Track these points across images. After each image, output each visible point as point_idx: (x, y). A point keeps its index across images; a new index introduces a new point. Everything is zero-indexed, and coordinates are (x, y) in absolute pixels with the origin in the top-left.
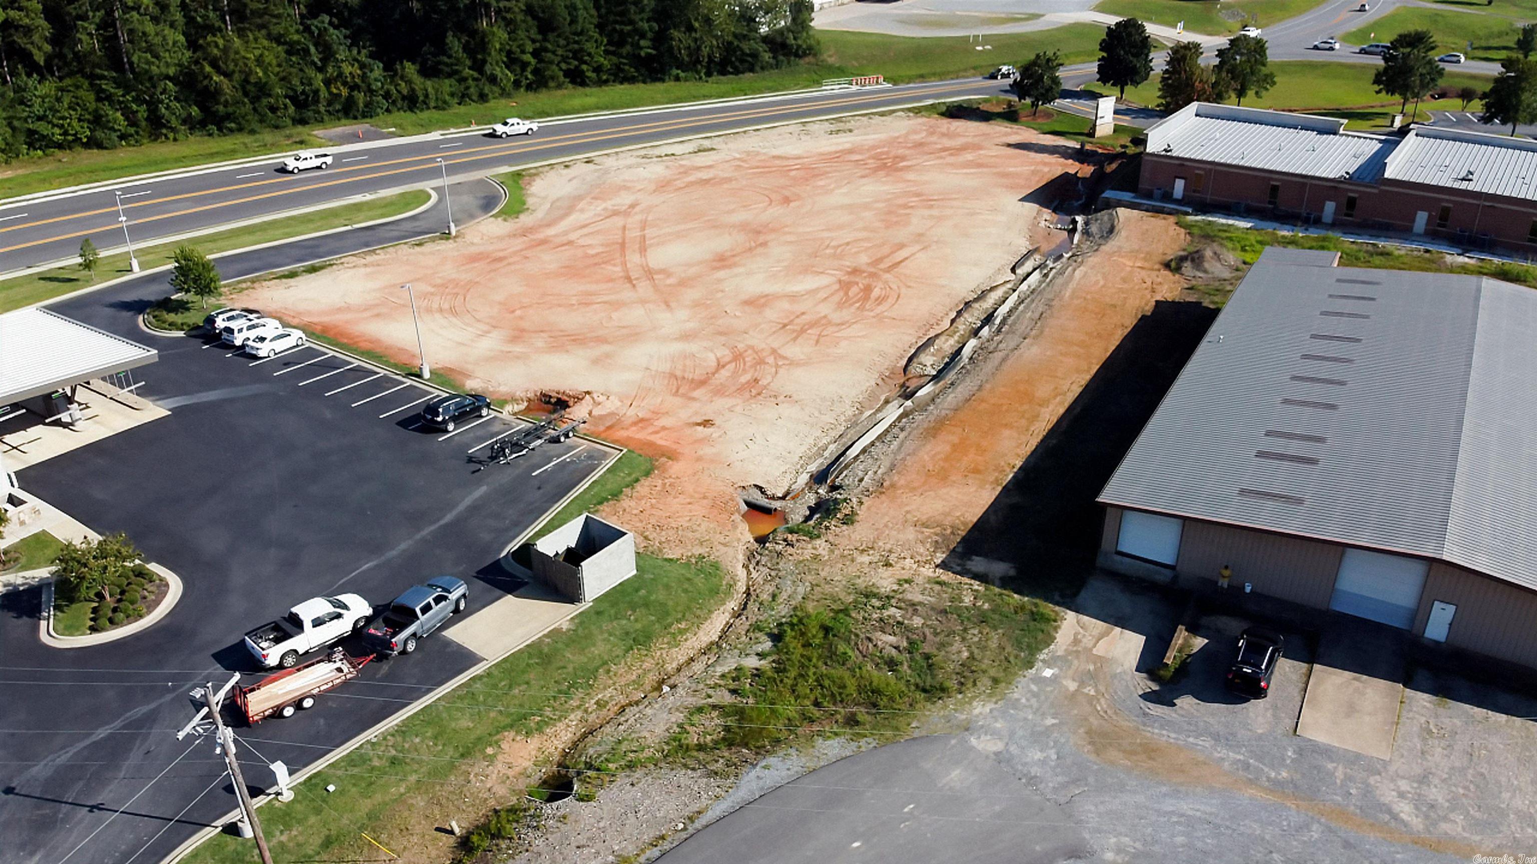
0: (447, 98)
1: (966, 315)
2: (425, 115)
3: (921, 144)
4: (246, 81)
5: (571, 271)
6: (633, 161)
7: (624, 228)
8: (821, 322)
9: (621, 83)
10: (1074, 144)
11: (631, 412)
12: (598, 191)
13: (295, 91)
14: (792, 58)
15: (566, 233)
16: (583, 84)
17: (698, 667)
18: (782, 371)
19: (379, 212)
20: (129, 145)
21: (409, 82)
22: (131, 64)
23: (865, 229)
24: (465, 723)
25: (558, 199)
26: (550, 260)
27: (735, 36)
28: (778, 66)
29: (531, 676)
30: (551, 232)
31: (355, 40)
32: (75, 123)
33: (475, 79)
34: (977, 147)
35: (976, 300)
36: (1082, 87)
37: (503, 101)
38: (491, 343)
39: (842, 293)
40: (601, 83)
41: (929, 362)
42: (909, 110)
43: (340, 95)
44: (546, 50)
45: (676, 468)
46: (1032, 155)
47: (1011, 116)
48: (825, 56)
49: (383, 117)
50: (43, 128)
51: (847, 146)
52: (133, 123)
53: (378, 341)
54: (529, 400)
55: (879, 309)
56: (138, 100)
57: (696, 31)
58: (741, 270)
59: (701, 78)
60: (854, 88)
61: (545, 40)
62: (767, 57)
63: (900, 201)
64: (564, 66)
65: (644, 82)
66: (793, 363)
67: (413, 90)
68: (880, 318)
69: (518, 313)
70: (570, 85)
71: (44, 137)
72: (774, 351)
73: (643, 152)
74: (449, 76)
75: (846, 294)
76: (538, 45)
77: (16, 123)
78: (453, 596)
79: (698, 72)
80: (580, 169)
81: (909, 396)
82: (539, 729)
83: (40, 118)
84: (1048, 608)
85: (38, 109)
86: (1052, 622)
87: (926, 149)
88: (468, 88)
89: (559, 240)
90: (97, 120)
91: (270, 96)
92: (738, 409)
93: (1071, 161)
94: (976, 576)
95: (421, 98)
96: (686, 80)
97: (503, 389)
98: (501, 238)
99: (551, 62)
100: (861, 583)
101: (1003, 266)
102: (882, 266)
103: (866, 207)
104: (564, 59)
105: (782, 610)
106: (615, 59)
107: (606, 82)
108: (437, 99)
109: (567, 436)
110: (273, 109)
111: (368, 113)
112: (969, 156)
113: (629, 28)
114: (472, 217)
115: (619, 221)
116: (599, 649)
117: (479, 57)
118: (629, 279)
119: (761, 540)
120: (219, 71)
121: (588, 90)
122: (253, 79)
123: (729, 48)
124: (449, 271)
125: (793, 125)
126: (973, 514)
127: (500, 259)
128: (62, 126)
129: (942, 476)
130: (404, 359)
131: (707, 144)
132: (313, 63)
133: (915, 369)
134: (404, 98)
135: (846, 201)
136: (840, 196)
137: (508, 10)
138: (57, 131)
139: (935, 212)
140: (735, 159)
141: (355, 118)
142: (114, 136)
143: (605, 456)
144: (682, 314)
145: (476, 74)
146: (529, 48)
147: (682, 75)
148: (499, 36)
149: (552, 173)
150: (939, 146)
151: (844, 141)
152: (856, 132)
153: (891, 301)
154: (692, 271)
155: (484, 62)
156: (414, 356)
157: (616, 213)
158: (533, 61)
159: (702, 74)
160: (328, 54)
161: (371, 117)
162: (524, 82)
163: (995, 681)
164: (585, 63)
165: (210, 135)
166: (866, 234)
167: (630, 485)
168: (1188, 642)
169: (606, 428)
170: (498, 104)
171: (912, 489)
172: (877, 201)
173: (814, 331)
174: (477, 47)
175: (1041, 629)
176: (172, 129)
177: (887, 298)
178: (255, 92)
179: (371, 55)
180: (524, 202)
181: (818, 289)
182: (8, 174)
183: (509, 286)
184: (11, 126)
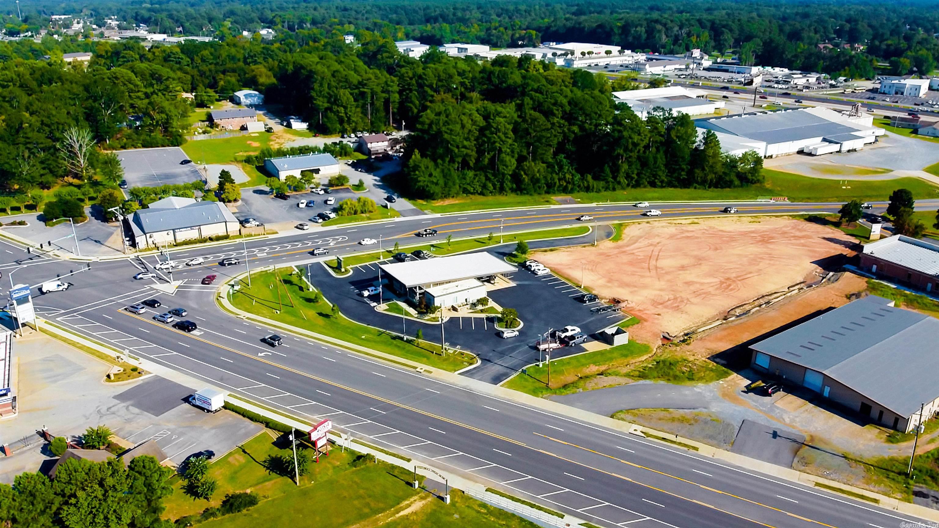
0: (601, 188)
1: (761, 300)
2: (591, 194)
3: (785, 233)
4: (533, 177)
5: (631, 263)
6: (664, 224)
7: (653, 251)
8: (708, 293)
9: (671, 187)
10: (855, 241)
11: (638, 308)
12: (648, 235)
13: (548, 182)
14: (749, 184)
15: (632, 250)
16: (655, 187)
17: (637, 364)
18: (687, 305)
19: (572, 233)
20: (492, 195)
21: (588, 182)
22: (498, 168)
23: (740, 264)
24: (583, 360)
25: (633, 236)
26: (625, 258)
27: (724, 173)
28: (742, 186)
29: (599, 356)
30: (628, 249)
31: (571, 164)
32: (478, 187)
33: (612, 182)
34: (810, 237)
35: (767, 295)
36: (882, 214)
37: (622, 191)
38: (602, 282)
39: (719, 285)
40: (662, 187)
41: (738, 311)
42: (790, 216)
43: (562, 185)
44: (642, 173)
45: (645, 324)
46: (831, 244)
47: (837, 225)
48: (766, 185)
49: (576, 194)
50: (469, 188)
51: (754, 229)
52: (495, 189)
53: (569, 276)
54: (610, 299)
55: (730, 292)
56: (498, 181)
57: (706, 170)
58: (688, 272)
59: (706, 189)
60: (772, 201)
61: (643, 169)
62: (737, 182)
63: (761, 256)
64: (648, 180)
65: (681, 188)
66: (692, 303)
67: (589, 185)
68: (728, 295)
69: (612, 274)
70: (649, 187)
71: (468, 190)
72: (688, 299)
73: (669, 221)
74: (603, 180)
75: (721, 286)
76: (639, 171)
78: (584, 337)
79: (705, 186)
80: (644, 225)
81: (725, 319)
83: (468, 184)
84: (730, 371)
85: (468, 181)
86: (730, 374)
87: (786, 235)
88: (609, 185)
89: (629, 252)
90: (484, 187)
91: (539, 183)
92: (670, 313)
93: (848, 249)
94: (715, 362)
95: (591, 188)
96: (699, 189)
97: (603, 295)
98: (611, 248)
99: (643, 178)
100: (685, 358)
101: (785, 286)
102: (739, 279)
103: (746, 256)
104: (649, 177)
105: (662, 358)
106: (669, 178)
107: (664, 187)
108: (597, 189)
109: (618, 310)
110: (539, 187)
111: (571, 192)
112: (802, 241)
113: (678, 167)
114: (603, 239)
115: (651, 248)
117: (616, 174)
118: (649, 269)
119: (663, 345)
120: (525, 174)
121: (656, 189)
122: (535, 177)
123: (720, 178)
124: (592, 257)
125: (735, 217)
126: (723, 350)
127: (609, 256)
129: (720, 340)
130: (576, 282)
131: (696, 221)
132: (556, 172)
133: (732, 312)
134: (585, 187)
135: (739, 253)
136: (738, 251)
137: (630, 157)
138: (472, 188)
139: (772, 262)
140: (705, 229)
141: (566, 193)
142: (488, 192)
143: (627, 317)
144: (663, 283)
145: (613, 180)
146: (636, 172)
147: (698, 186)
148: (625, 167)
149: (633, 226)
150: (792, 235)
151: (754, 227)
152: (761, 222)
153: (736, 290)
154: (672, 270)
155: (617, 176)
156: (579, 281)
157: (651, 245)
158: (636, 177)
159: (707, 187)
160: (561, 168)
162: (631, 185)
163: (707, 381)
164: (657, 179)
165: (518, 195)
166: (738, 266)
167: (633, 325)
168: (760, 383)
169: (630, 311)
170: (619, 193)
171: (710, 341)
172: (751, 254)
173: (704, 295)
174: (615, 171)
175: (726, 375)
176: (506, 191)
177: (734, 289)
178: (535, 181)
179: (577, 171)
180: (621, 236)
181: (711, 283)
182: (457, 202)
183: (610, 265)
184: (460, 187)
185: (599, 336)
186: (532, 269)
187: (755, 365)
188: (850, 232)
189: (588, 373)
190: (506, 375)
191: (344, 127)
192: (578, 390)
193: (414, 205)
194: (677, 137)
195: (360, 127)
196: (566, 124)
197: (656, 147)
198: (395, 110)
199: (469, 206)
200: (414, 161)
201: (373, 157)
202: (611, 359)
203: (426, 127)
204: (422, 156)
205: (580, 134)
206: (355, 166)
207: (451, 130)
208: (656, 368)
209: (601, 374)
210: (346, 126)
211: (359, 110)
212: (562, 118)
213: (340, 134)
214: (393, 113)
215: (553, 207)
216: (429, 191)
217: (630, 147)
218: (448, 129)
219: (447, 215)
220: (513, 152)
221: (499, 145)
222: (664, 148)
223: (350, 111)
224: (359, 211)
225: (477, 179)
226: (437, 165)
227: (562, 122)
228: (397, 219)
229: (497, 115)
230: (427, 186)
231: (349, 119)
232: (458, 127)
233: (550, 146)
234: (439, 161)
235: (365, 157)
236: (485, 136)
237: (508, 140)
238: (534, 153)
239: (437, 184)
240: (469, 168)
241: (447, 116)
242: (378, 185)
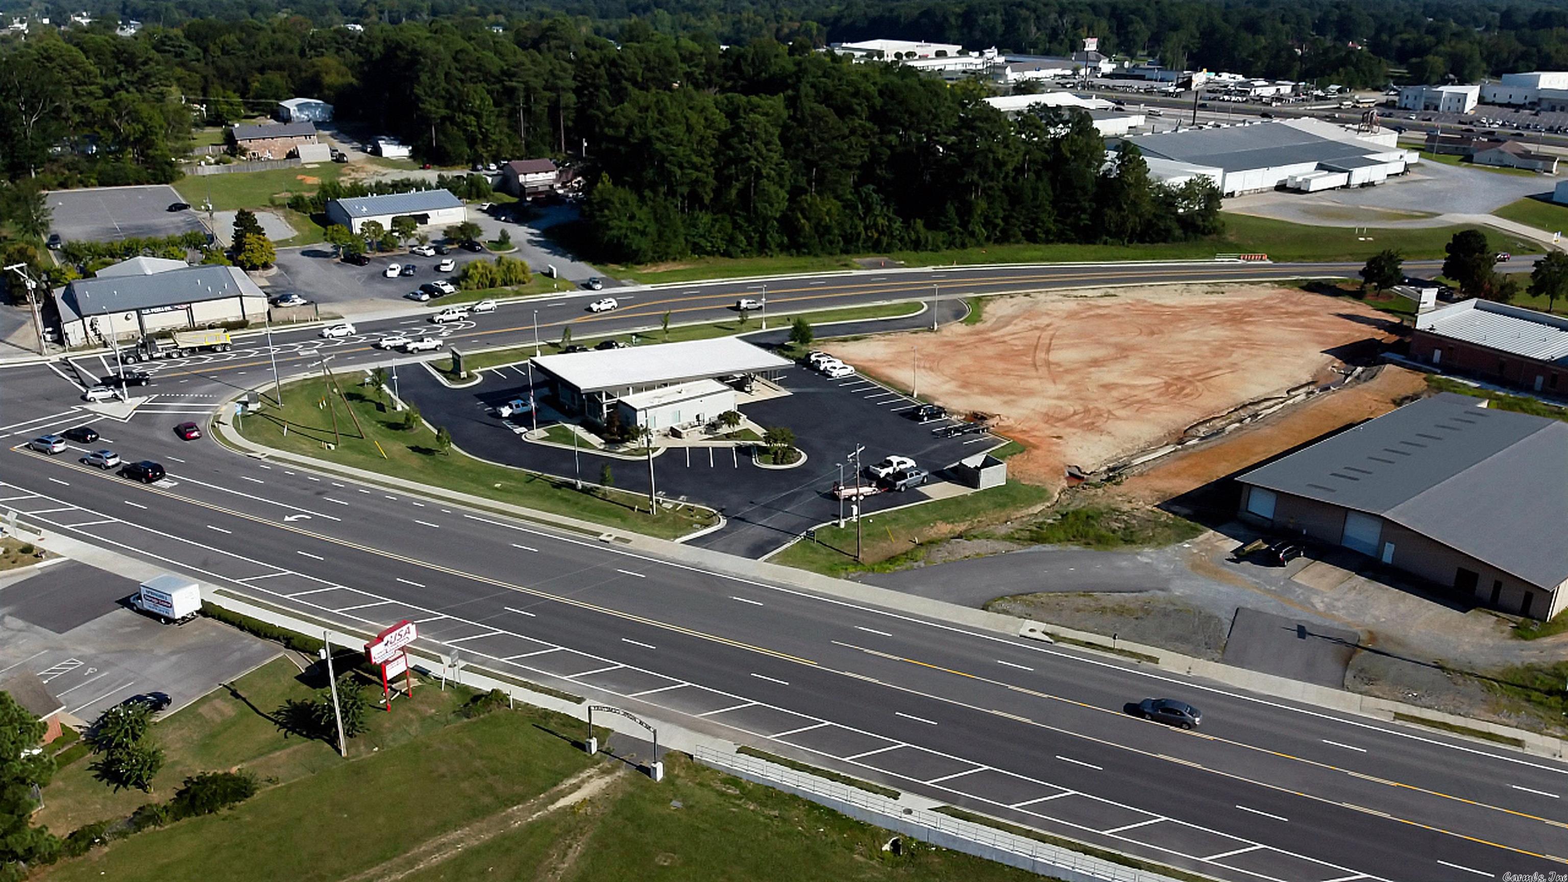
0: (940, 244)
1: (1240, 411)
2: (923, 255)
3: (1270, 307)
4: (818, 224)
5: (1001, 357)
6: (1057, 297)
7: (1039, 337)
8: (1144, 402)
9: (1063, 243)
10: (1396, 320)
11: (1020, 427)
12: (1028, 314)
13: (846, 232)
14: (1199, 235)
15: (1003, 336)
16: (1035, 242)
17: (1025, 519)
18: (1109, 421)
19: (893, 312)
20: (745, 256)
21: (917, 232)
22: (755, 207)
23: (1197, 356)
24: (922, 515)
25: (1002, 317)
26: (990, 350)
27: (1155, 215)
28: (1186, 239)
29: (953, 507)
30: (994, 334)
31: (886, 202)
32: (719, 241)
33: (960, 233)
34: (1315, 314)
35: (1251, 404)
36: (1433, 279)
37: (977, 249)
38: (951, 386)
39: (1163, 389)
40: (1048, 242)
41: (1202, 430)
42: (1276, 282)
43: (872, 237)
44: (1013, 217)
45: (1036, 452)
46: (1354, 323)
47: (1358, 295)
48: (1227, 236)
49: (896, 254)
50: (703, 242)
51: (1214, 303)
52: (750, 244)
53: (891, 378)
54: (966, 415)
55: (1184, 400)
56: (756, 231)
57: (1124, 211)
58: (1105, 369)
59: (1123, 244)
60: (1240, 262)
61: (1013, 210)
62: (1178, 232)
63: (1233, 342)
65: (1080, 243)
66: (1118, 418)
67: (919, 237)
68: (1182, 405)
69: (967, 374)
70: (1025, 242)
71: (701, 247)
72: (1109, 412)
73: (1064, 293)
74: (943, 230)
75: (1167, 390)
76: (1007, 213)
77: (689, 238)
78: (923, 474)
79: (1122, 240)
80: (1019, 299)
81: (1180, 443)
82: (953, 523)
83: (701, 236)
84: (1200, 527)
85: (701, 231)
86: (1201, 532)
87: (1272, 311)
88: (954, 239)
89: (997, 340)
90: (731, 240)
91: (830, 234)
92: (1079, 434)
93: (1382, 331)
94: (1172, 512)
95: (923, 242)
96: (1112, 244)
97: (953, 408)
98: (963, 335)
99: (1015, 225)
100: (1113, 506)
101: (1282, 388)
102: (1198, 378)
103: (1206, 343)
104: (1024, 224)
105: (1071, 509)
106: (1060, 226)
107: (1051, 242)
108: (933, 245)
109: (983, 431)
110: (831, 242)
111: (887, 250)
112: (1302, 320)
113: (1074, 205)
114: (947, 321)
115: (1037, 333)
116: (983, 504)
117: (966, 218)
118: (1035, 365)
119: (1072, 486)
120: (805, 217)
121: (1037, 246)
122: (823, 223)
123: (1149, 224)
124: (931, 349)
125: (1180, 285)
126: (1185, 490)
127: (961, 346)
128: (711, 242)
129: (1177, 475)
130: (904, 387)
131: (1112, 291)
132: (859, 215)
133: (1192, 432)
134: (912, 241)
135: (1194, 338)
136: (1190, 335)
137: (991, 188)
138: (709, 244)
139: (1253, 352)
140: (1128, 303)
141: (879, 252)
142: (739, 250)
143: (1001, 442)
144: (1061, 387)
145: (961, 230)
146: (1001, 214)
147: (1110, 240)
148: (982, 205)
149: (1001, 300)
150: (1283, 310)
151: (1214, 299)
152: (1227, 294)
153: (1194, 397)
154: (1076, 365)
155: (969, 222)
156: (909, 387)
157: (1037, 328)
158: (1002, 224)
159: (1126, 241)
160: (868, 209)
161: (889, 252)
162: (993, 237)
163: (1160, 544)
164: (1039, 227)
165: (792, 255)
166: (1196, 359)
167: (1012, 455)
168: (1259, 544)
169: (1005, 432)
170: (973, 251)
171: (1157, 477)
172: (1215, 341)
173: (1139, 405)
174: (965, 212)
175: (1195, 533)
176: (771, 249)
177: (1192, 395)
178: (822, 231)
179: (896, 212)
180: (980, 316)
181: (1150, 385)
182: (681, 267)
183: (964, 360)
184: (686, 240)
185: (953, 474)
186: (822, 368)
187: (1247, 514)
188: (1382, 307)
189: (934, 536)
190: (778, 543)
191: (476, 151)
192: (916, 564)
193: (603, 271)
194: (1072, 152)
195: (507, 150)
196: (876, 129)
197: (1035, 172)
198: (570, 124)
199: (703, 273)
200: (601, 193)
201: (529, 199)
202: (976, 513)
203: (623, 131)
204: (615, 184)
205: (900, 149)
206: (494, 212)
207: (668, 135)
208: (1062, 524)
209: (960, 536)
210: (481, 150)
211: (503, 120)
212: (869, 119)
213: (470, 165)
214: (566, 128)
215: (855, 273)
216: (629, 246)
217: (991, 168)
218: (662, 133)
219: (664, 286)
220: (781, 176)
221: (754, 162)
222: (1050, 174)
223: (488, 123)
224: (499, 281)
225: (717, 226)
226: (642, 199)
227: (869, 125)
228: (569, 294)
229: (751, 110)
230: (626, 236)
231: (485, 136)
232: (679, 131)
233: (850, 168)
234: (648, 193)
235: (515, 200)
236: (732, 148)
237: (771, 154)
238: (820, 181)
239: (643, 233)
240: (703, 207)
241: (660, 112)
242: (536, 242)
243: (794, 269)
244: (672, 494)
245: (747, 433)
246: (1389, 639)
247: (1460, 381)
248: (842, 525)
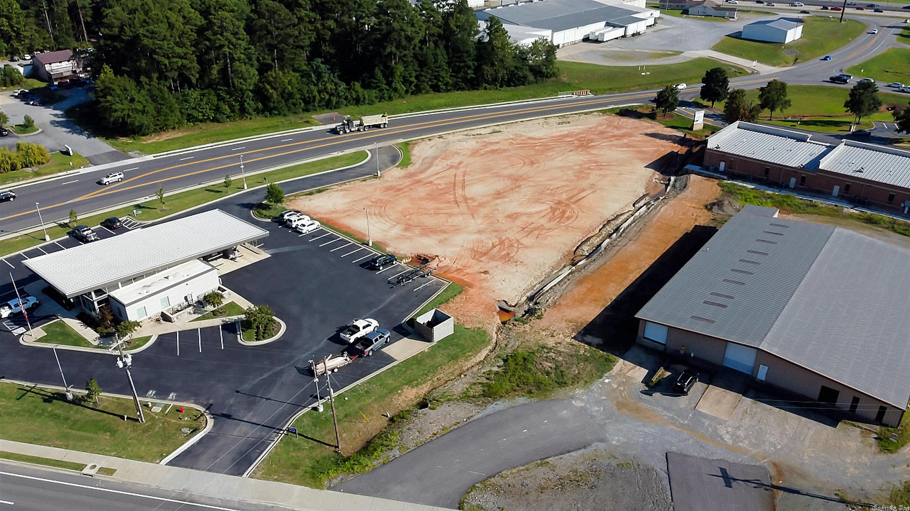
0: (374, 99)
1: (607, 227)
2: (363, 108)
3: (602, 133)
4: (283, 91)
5: (431, 197)
6: (460, 137)
7: (455, 176)
8: (541, 228)
9: (457, 90)
10: (681, 134)
11: (455, 266)
12: (445, 154)
13: (305, 96)
14: (544, 78)
15: (429, 177)
16: (439, 91)
17: (475, 369)
18: (520, 250)
19: (346, 162)
20: (231, 121)
21: (356, 92)
22: (233, 83)
23: (567, 180)
24: (390, 381)
25: (425, 158)
26: (422, 191)
27: (516, 68)
28: (537, 82)
29: (414, 367)
30: (422, 176)
31: (332, 70)
32: (208, 111)
33: (387, 90)
34: (630, 135)
35: (613, 220)
36: (693, 100)
37: (400, 100)
38: (396, 231)
39: (551, 214)
40: (448, 91)
41: (586, 249)
42: (600, 111)
43: (324, 98)
44: (422, 76)
45: (472, 291)
46: (658, 140)
47: (652, 116)
48: (562, 78)
49: (344, 108)
50: (195, 113)
51: (566, 132)
52: (233, 111)
53: (350, 227)
54: (412, 257)
55: (568, 222)
56: (236, 100)
57: (496, 66)
58: (507, 199)
59: (497, 89)
60: (575, 96)
61: (422, 70)
62: (531, 78)
63: (587, 166)
64: (430, 83)
65: (469, 90)
66: (526, 247)
67: (358, 96)
68: (567, 227)
69: (408, 217)
70: (432, 92)
71: (194, 117)
72: (518, 241)
73: (466, 133)
74: (375, 88)
75: (554, 214)
76: (418, 73)
77: (183, 111)
78: (386, 336)
79: (496, 86)
80: (436, 141)
81: (574, 264)
82: (417, 386)
83: (193, 108)
84: (612, 357)
85: (193, 105)
86: (613, 362)
87: (605, 136)
88: (384, 94)
89: (425, 181)
90: (218, 110)
91: (293, 99)
92: (500, 267)
93: (676, 145)
94: (587, 343)
95: (362, 99)
96: (490, 89)
97: (402, 252)
98: (400, 178)
99: (424, 81)
100: (541, 343)
101: (629, 203)
102: (572, 201)
103: (570, 168)
104: (430, 80)
105: (509, 351)
106: (455, 79)
107: (449, 90)
108: (369, 100)
109: (428, 275)
110: (294, 105)
111: (337, 106)
112: (625, 141)
113: (463, 64)
114: (387, 167)
115: (453, 171)
116: (439, 360)
117: (390, 79)
118: (456, 202)
119: (504, 323)
120: (272, 87)
121: (441, 94)
122: (286, 91)
123: (512, 75)
124: (378, 195)
125: (540, 119)
126: (591, 318)
127: (399, 190)
128: (202, 112)
129: (581, 302)
130: (360, 237)
131: (497, 128)
132: (314, 82)
133: (579, 252)
134: (354, 99)
135: (560, 164)
136: (558, 162)
137: (405, 56)
138: (200, 114)
139: (602, 172)
140: (510, 138)
141: (331, 109)
142: (225, 116)
143: (443, 284)
144: (479, 221)
145: (387, 87)
146: (414, 75)
147: (488, 86)
148: (400, 69)
149: (423, 143)
150: (611, 134)
151: (565, 129)
152: (571, 123)
153: (574, 218)
154: (485, 199)
155: (392, 81)
156: (365, 235)
157: (452, 167)
158: (415, 81)
159: (498, 86)
160: (319, 76)
161: (338, 108)
162: (410, 91)
163: (586, 382)
164: (440, 81)
165: (266, 117)
166: (567, 183)
167: (453, 297)
168: (663, 373)
169: (444, 272)
170: (397, 102)
171: (567, 306)
172: (575, 165)
173: (537, 232)
174: (389, 74)
175: (608, 365)
176: (250, 114)
177: (571, 217)
178: (287, 96)
179: (340, 78)
180: (410, 160)
181: (541, 211)
182: (180, 135)
183: (404, 203)
184: (181, 112)
185: (409, 329)
186: (294, 226)
187: (645, 340)
188: (670, 125)
189: (403, 405)
191: (12, 45)
193: (113, 145)
194: (457, 27)
195: (38, 42)
196: (318, 17)
197: (433, 42)
198: (89, 19)
199: (197, 139)
200: (103, 82)
201: (56, 83)
202: (434, 369)
203: (116, 30)
204: (116, 74)
205: (337, 31)
206: (24, 97)
207: (153, 32)
208: (505, 372)
209: (424, 404)
210: (16, 44)
211: (31, 20)
212: (312, 10)
213: (9, 56)
214: (86, 23)
215: (315, 128)
216: (132, 124)
217: (404, 42)
218: (148, 31)
219: (163, 155)
220: (250, 59)
221: (228, 50)
222: (444, 42)
223: (18, 23)
224: (19, 166)
225: (205, 100)
226: (139, 83)
227: (312, 14)
228: (83, 171)
229: (220, 8)
230: (129, 116)
231: (18, 34)
232: (162, 29)
233: (302, 48)
234: (143, 79)
235: (43, 85)
236: (208, 39)
237: (240, 42)
238: (281, 59)
239: (143, 112)
240: (191, 86)
241: (146, 13)
242: (58, 122)
243: (268, 129)
244: (162, 393)
245: (233, 307)
246: (792, 471)
247: (741, 184)
248: (321, 409)
